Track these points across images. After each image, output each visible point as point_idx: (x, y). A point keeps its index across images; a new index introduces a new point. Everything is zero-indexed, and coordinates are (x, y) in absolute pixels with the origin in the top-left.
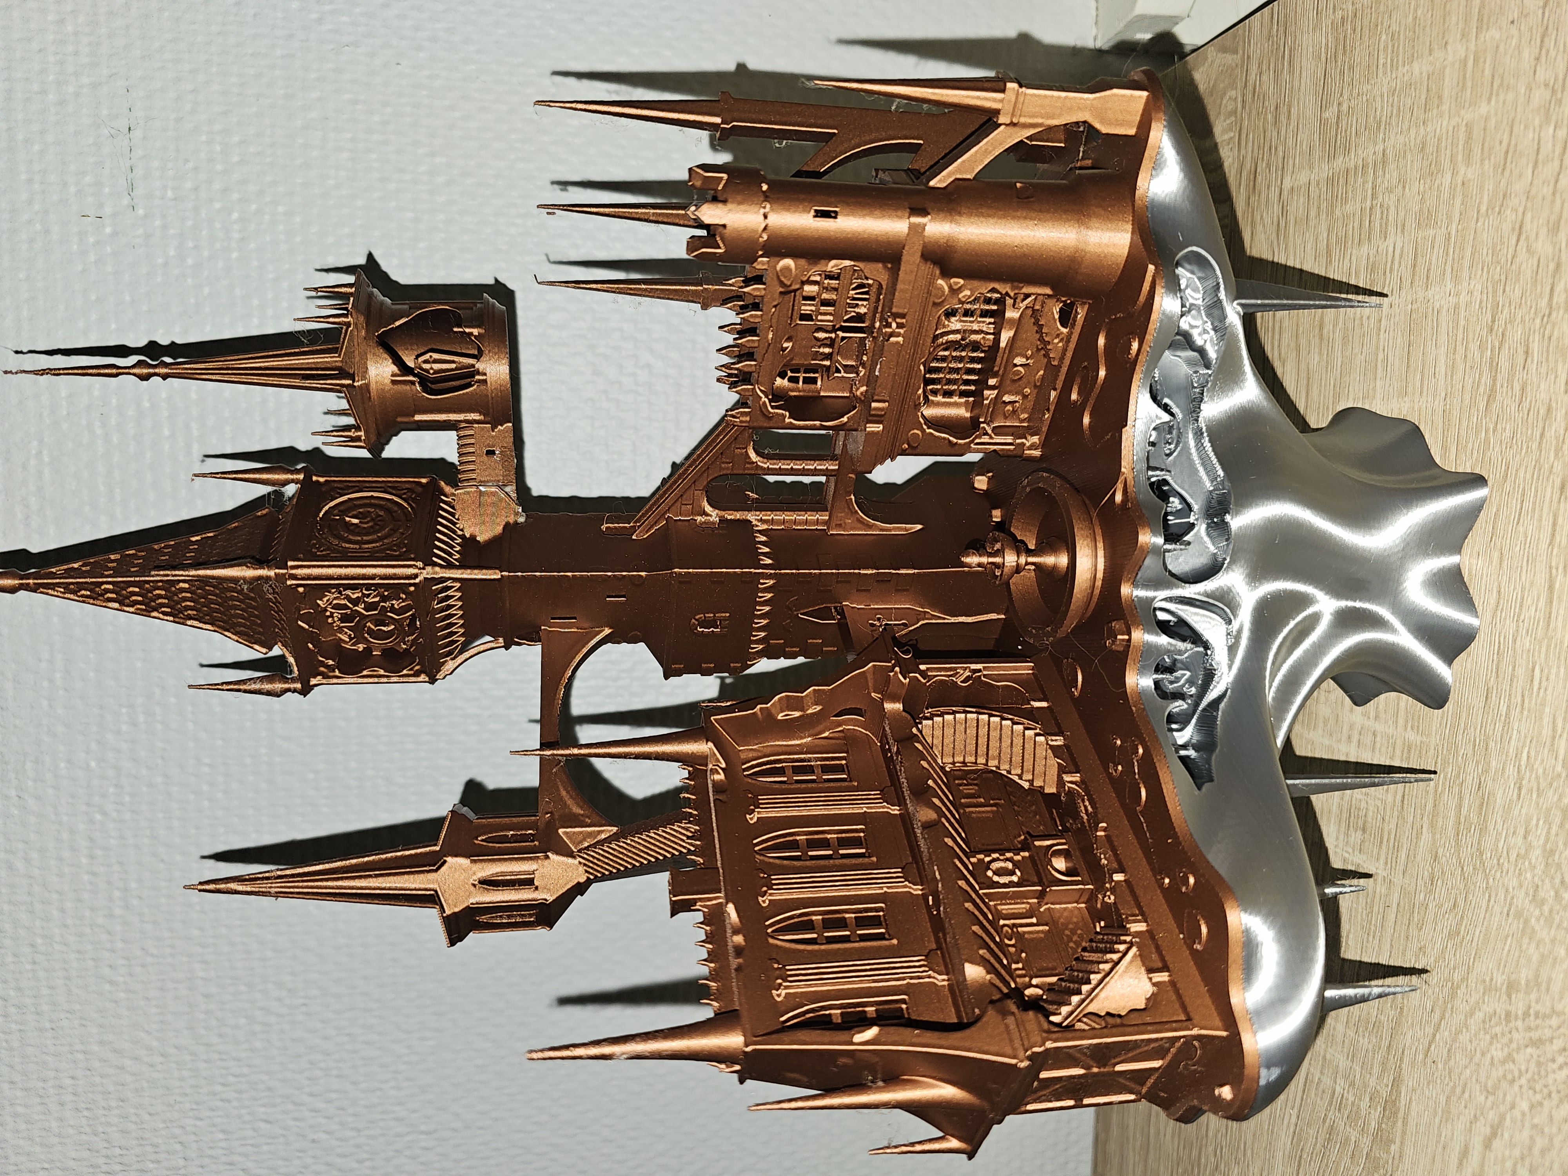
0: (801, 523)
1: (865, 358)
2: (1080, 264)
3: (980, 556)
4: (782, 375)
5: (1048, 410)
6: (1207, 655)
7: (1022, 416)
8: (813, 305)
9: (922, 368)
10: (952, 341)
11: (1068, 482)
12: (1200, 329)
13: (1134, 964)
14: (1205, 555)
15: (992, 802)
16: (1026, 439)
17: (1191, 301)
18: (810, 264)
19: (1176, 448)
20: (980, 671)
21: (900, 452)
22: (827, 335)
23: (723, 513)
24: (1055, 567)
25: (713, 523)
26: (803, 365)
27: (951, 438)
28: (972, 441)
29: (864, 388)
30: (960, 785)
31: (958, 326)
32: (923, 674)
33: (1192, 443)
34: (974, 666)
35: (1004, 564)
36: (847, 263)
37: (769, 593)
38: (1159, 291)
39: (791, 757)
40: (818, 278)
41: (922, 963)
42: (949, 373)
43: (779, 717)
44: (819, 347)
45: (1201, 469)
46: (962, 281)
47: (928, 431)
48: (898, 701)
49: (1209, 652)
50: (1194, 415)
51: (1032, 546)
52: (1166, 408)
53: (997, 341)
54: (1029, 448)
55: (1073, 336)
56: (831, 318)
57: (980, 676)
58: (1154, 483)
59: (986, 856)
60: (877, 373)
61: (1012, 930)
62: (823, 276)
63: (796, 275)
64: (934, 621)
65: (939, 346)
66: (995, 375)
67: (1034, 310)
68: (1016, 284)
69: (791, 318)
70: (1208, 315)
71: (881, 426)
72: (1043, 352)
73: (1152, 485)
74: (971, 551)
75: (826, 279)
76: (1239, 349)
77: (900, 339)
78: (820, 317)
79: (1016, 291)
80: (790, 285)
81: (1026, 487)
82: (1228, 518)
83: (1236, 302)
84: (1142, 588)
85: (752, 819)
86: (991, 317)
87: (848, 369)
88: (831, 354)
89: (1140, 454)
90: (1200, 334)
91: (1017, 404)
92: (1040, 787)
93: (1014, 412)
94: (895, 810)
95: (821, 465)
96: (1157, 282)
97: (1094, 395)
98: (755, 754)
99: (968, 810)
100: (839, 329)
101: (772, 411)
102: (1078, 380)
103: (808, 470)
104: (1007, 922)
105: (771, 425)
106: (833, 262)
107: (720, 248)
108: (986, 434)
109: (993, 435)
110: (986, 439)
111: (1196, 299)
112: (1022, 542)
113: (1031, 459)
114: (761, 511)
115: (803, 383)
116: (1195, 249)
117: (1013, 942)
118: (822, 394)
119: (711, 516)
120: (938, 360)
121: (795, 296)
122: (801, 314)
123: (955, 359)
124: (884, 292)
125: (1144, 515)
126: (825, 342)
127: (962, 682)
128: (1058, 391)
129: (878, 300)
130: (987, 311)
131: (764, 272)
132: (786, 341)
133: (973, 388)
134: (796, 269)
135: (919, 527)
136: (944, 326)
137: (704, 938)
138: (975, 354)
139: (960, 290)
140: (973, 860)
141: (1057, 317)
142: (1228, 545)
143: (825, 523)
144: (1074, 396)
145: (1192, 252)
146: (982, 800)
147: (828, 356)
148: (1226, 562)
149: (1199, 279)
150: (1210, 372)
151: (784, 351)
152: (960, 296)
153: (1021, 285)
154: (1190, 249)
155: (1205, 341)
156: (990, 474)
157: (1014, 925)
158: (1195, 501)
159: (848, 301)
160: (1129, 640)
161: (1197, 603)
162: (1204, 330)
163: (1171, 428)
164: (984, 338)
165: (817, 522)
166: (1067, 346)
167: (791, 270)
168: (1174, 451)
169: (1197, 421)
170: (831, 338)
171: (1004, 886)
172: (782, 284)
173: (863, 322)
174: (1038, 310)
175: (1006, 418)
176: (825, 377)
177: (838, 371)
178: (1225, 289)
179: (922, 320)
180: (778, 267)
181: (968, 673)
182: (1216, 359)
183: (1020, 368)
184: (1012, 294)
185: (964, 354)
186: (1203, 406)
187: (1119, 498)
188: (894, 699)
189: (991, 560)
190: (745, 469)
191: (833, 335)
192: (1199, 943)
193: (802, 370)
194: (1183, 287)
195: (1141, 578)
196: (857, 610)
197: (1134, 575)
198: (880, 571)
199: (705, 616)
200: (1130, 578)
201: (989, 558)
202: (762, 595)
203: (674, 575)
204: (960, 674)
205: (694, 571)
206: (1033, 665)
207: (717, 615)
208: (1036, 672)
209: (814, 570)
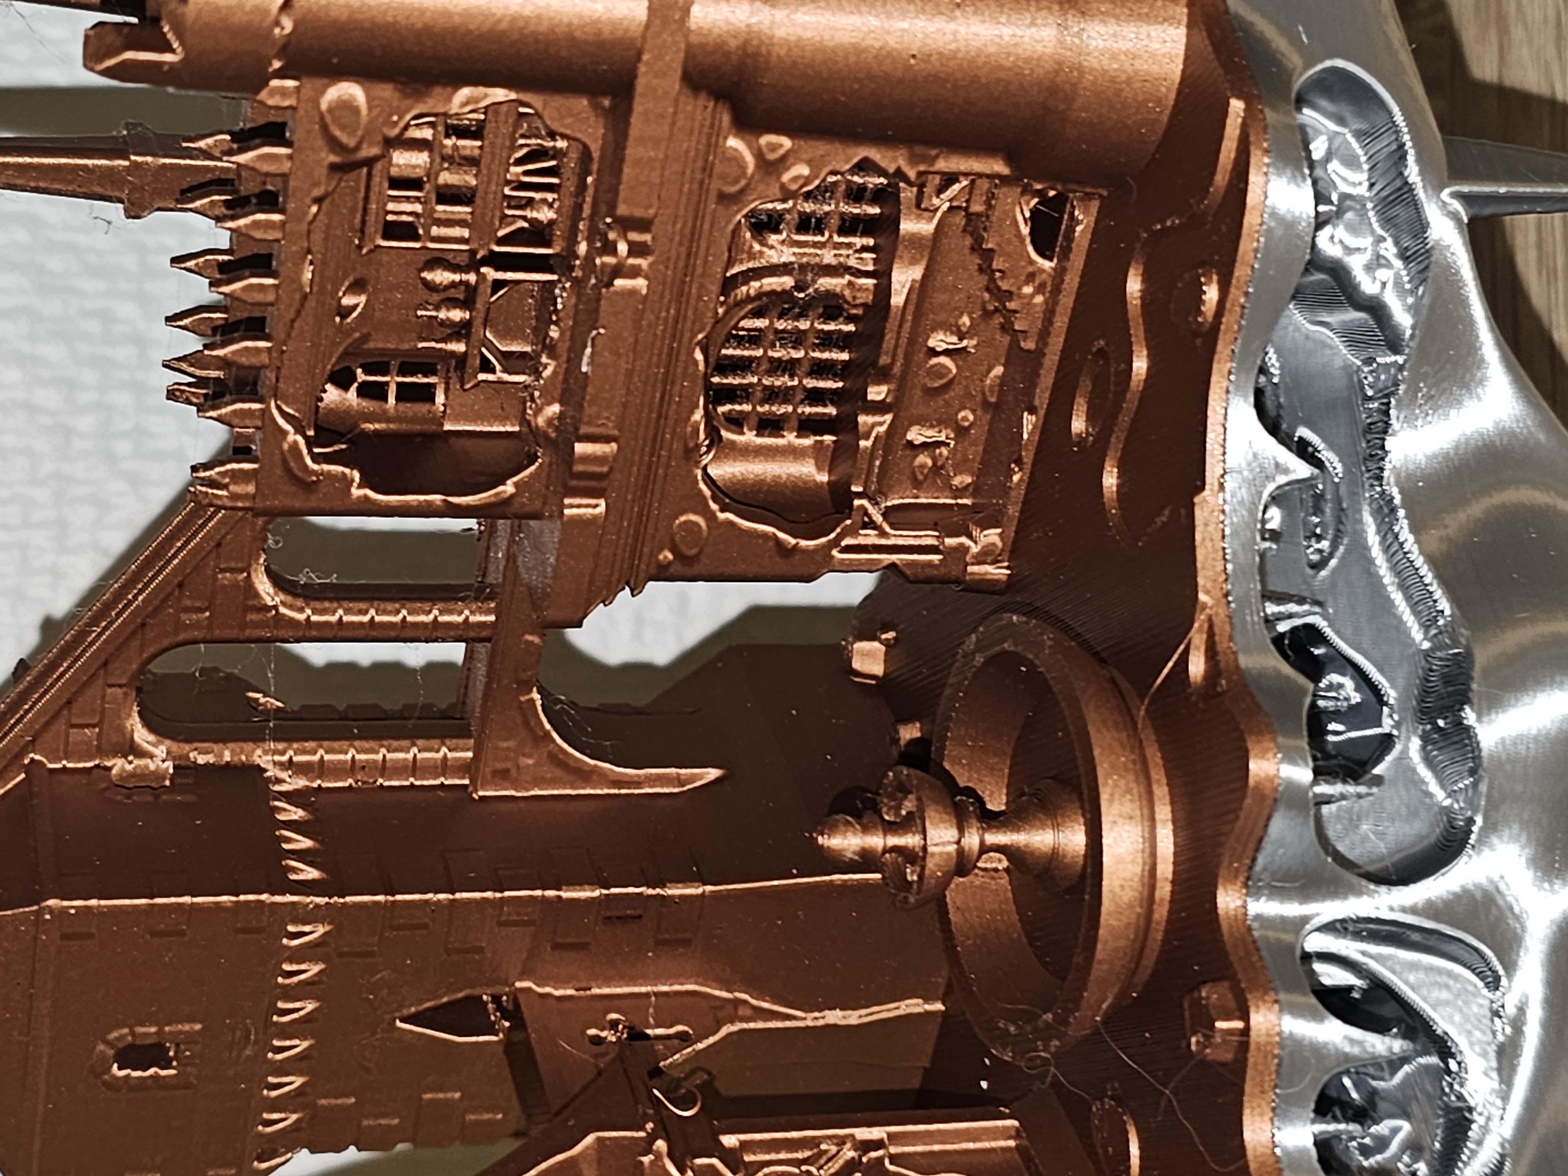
0: (401, 769)
1: (554, 333)
2: (1070, 99)
3: (866, 829)
4: (343, 380)
5: (1019, 462)
6: (1449, 1072)
7: (957, 481)
8: (418, 199)
9: (699, 356)
10: (773, 292)
11: (1076, 637)
12: (1367, 256)
14: (1423, 813)
16: (970, 536)
17: (1343, 188)
18: (406, 95)
19: (1334, 546)
20: (878, 1144)
21: (653, 570)
22: (457, 277)
23: (187, 747)
24: (1055, 856)
25: (158, 775)
26: (396, 353)
27: (781, 535)
28: (835, 543)
29: (555, 409)
31: (787, 255)
32: (731, 1158)
33: (1373, 538)
34: (863, 1133)
35: (925, 848)
36: (500, 94)
37: (313, 960)
38: (1259, 161)
40: (427, 133)
42: (770, 373)
44: (437, 308)
45: (1397, 597)
46: (786, 143)
47: (722, 516)
49: (1453, 1065)
50: (1372, 465)
51: (996, 803)
52: (1303, 450)
53: (884, 291)
54: (980, 559)
55: (1067, 278)
56: (466, 233)
57: (880, 1160)
58: (1282, 635)
60: (584, 369)
62: (441, 128)
63: (371, 122)
64: (760, 1025)
65: (739, 304)
66: (883, 376)
67: (969, 216)
68: (919, 149)
69: (362, 231)
70: (1387, 222)
71: (602, 502)
72: (998, 320)
73: (1278, 640)
74: (840, 816)
75: (448, 136)
76: (1464, 303)
77: (640, 283)
78: (435, 231)
79: (922, 168)
80: (358, 147)
81: (973, 653)
82: (1469, 716)
83: (1447, 191)
84: (1270, 897)
86: (865, 234)
87: (513, 362)
88: (466, 325)
89: (1241, 558)
90: (1369, 268)
91: (944, 451)
93: (937, 469)
95: (450, 612)
96: (1252, 138)
97: (1125, 420)
100: (485, 262)
101: (316, 467)
102: (1086, 384)
103: (416, 625)
105: (313, 503)
106: (465, 92)
107: (173, 51)
108: (871, 524)
109: (887, 529)
110: (869, 537)
111: (1354, 184)
112: (970, 792)
113: (985, 587)
114: (289, 740)
115: (397, 399)
116: (1340, 63)
118: (447, 427)
119: (152, 756)
120: (740, 341)
121: (369, 175)
122: (388, 224)
123: (782, 337)
124: (595, 167)
125: (1259, 707)
126: (452, 293)
128: (1042, 412)
129: (582, 186)
130: (856, 218)
131: (288, 116)
132: (348, 291)
133: (832, 410)
134: (370, 108)
135: (713, 773)
136: (752, 256)
138: (831, 327)
139: (782, 163)
141: (1025, 230)
142: (1475, 785)
143: (464, 768)
144: (1078, 425)
145: (1334, 70)
147: (461, 331)
148: (1475, 829)
149: (1359, 135)
150: (1400, 359)
151: (344, 317)
152: (786, 177)
153: (934, 152)
154: (1328, 63)
155: (1384, 284)
156: (891, 635)
158: (1389, 680)
159: (507, 191)
160: (1246, 1031)
161: (1415, 937)
162: (1379, 256)
163: (1319, 498)
164: (850, 283)
165: (445, 768)
166: (1056, 303)
167: (356, 110)
168: (1331, 555)
169: (1380, 478)
170: (466, 284)
172: (335, 145)
173: (548, 245)
174: (978, 215)
175: (917, 484)
176: (455, 385)
177: (487, 367)
178: (1419, 160)
179: (694, 236)
180: (324, 106)
181: (849, 1154)
182: (1414, 327)
183: (944, 360)
184: (912, 174)
185: (804, 325)
186: (1390, 443)
187: (1197, 667)
189: (893, 841)
190: (244, 626)
191: (472, 278)
193: (394, 364)
194: (1317, 155)
195: (1265, 869)
196: (554, 1002)
197: (1248, 861)
198: (614, 890)
199: (133, 1034)
200: (1237, 869)
201: (885, 835)
202: (295, 967)
203: (48, 917)
204: (829, 1155)
205: (103, 902)
206: (1016, 1123)
207: (167, 1029)
208: (1025, 1142)
209: (436, 893)
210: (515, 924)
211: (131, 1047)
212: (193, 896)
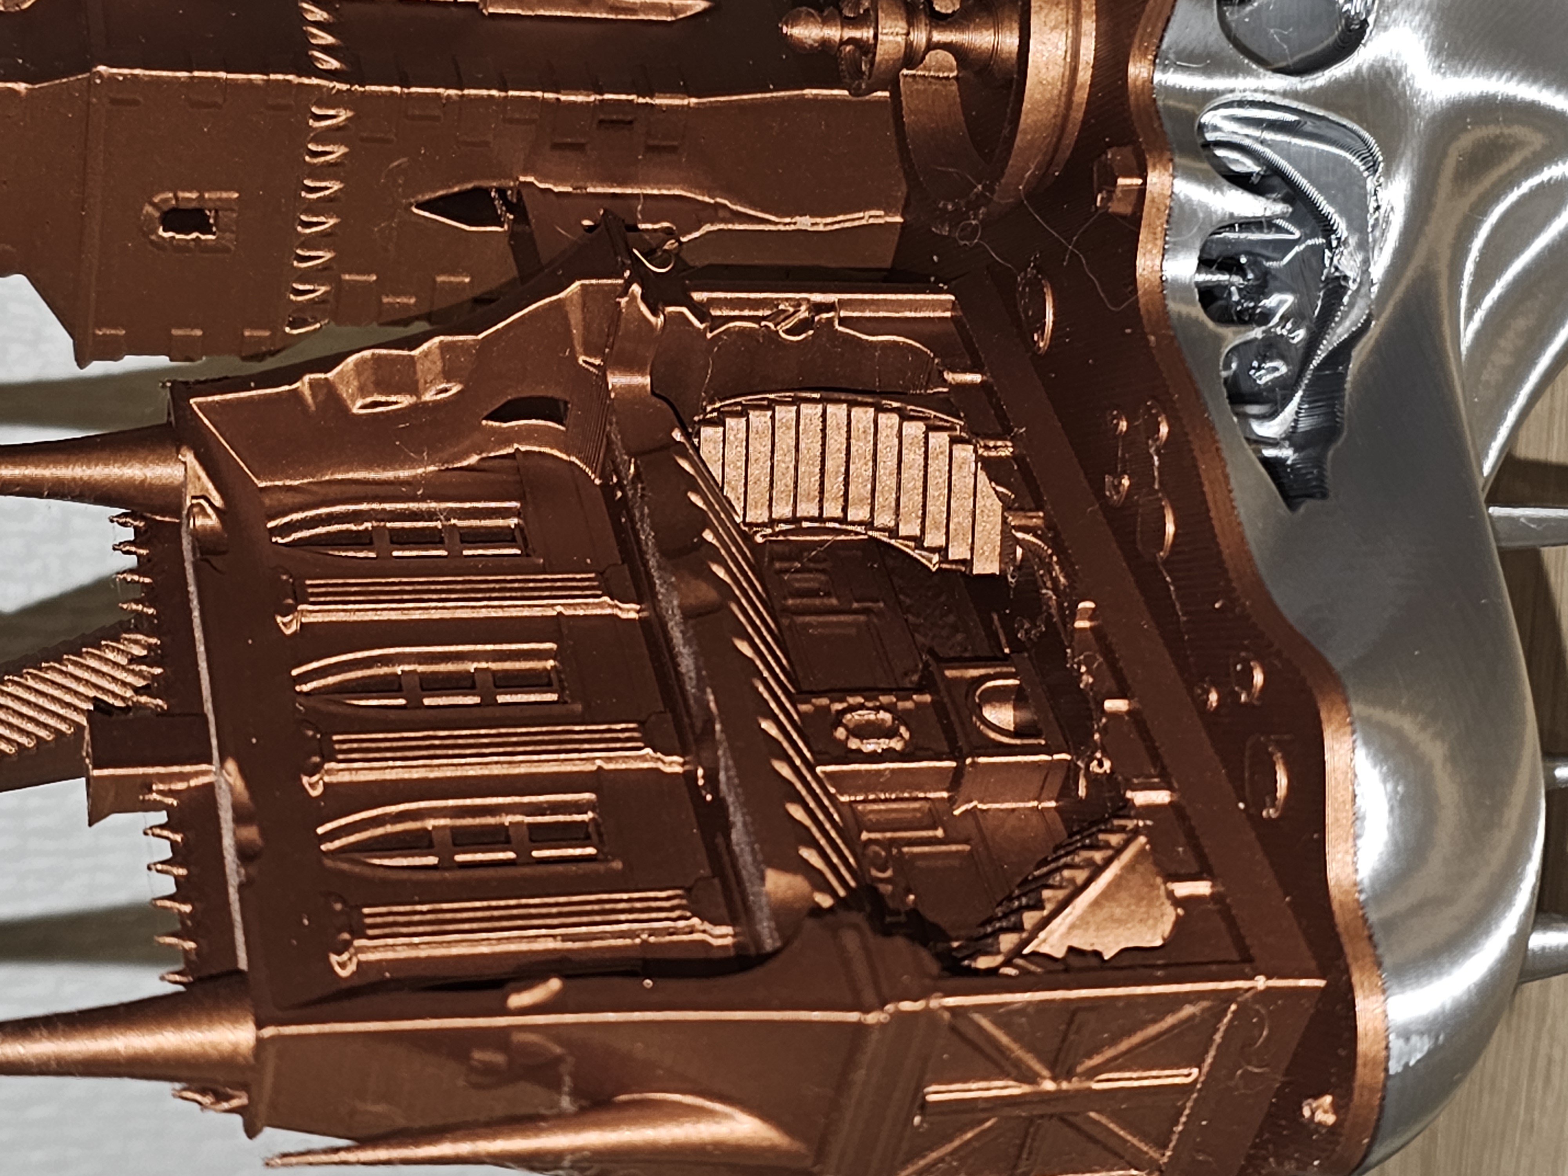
3: (826, 22)
6: (1330, 248)
13: (1140, 868)
14: (1324, 19)
15: (855, 605)
20: (831, 308)
24: (994, 52)
30: (787, 571)
32: (700, 309)
34: (817, 297)
35: (877, 43)
37: (338, 143)
39: (388, 506)
41: (675, 902)
43: (355, 410)
48: (641, 372)
49: (1334, 241)
51: (945, 8)
57: (830, 321)
59: (833, 701)
61: (889, 852)
64: (737, 226)
74: (805, 10)
85: (289, 625)
92: (963, 562)
94: (630, 612)
98: (299, 499)
99: (800, 619)
104: (873, 836)
117: (889, 873)
127: (787, 332)
135: (702, 5)
137: (169, 855)
140: (803, 708)
146: (834, 601)
157: (892, 842)
160: (1143, 187)
171: (873, 757)
181: (803, 313)
188: (630, 366)
189: (847, 33)
192: (1273, 806)
195: (1169, 48)
196: (553, 197)
197: (1156, 41)
198: (607, 96)
199: (176, 198)
200: (1147, 48)
201: (842, 28)
202: (320, 149)
203: (98, 81)
204: (787, 314)
205: (147, 73)
206: (952, 298)
207: (207, 195)
208: (960, 313)
209: (447, 88)
210: (518, 121)
211: (174, 210)
212: (228, 72)
